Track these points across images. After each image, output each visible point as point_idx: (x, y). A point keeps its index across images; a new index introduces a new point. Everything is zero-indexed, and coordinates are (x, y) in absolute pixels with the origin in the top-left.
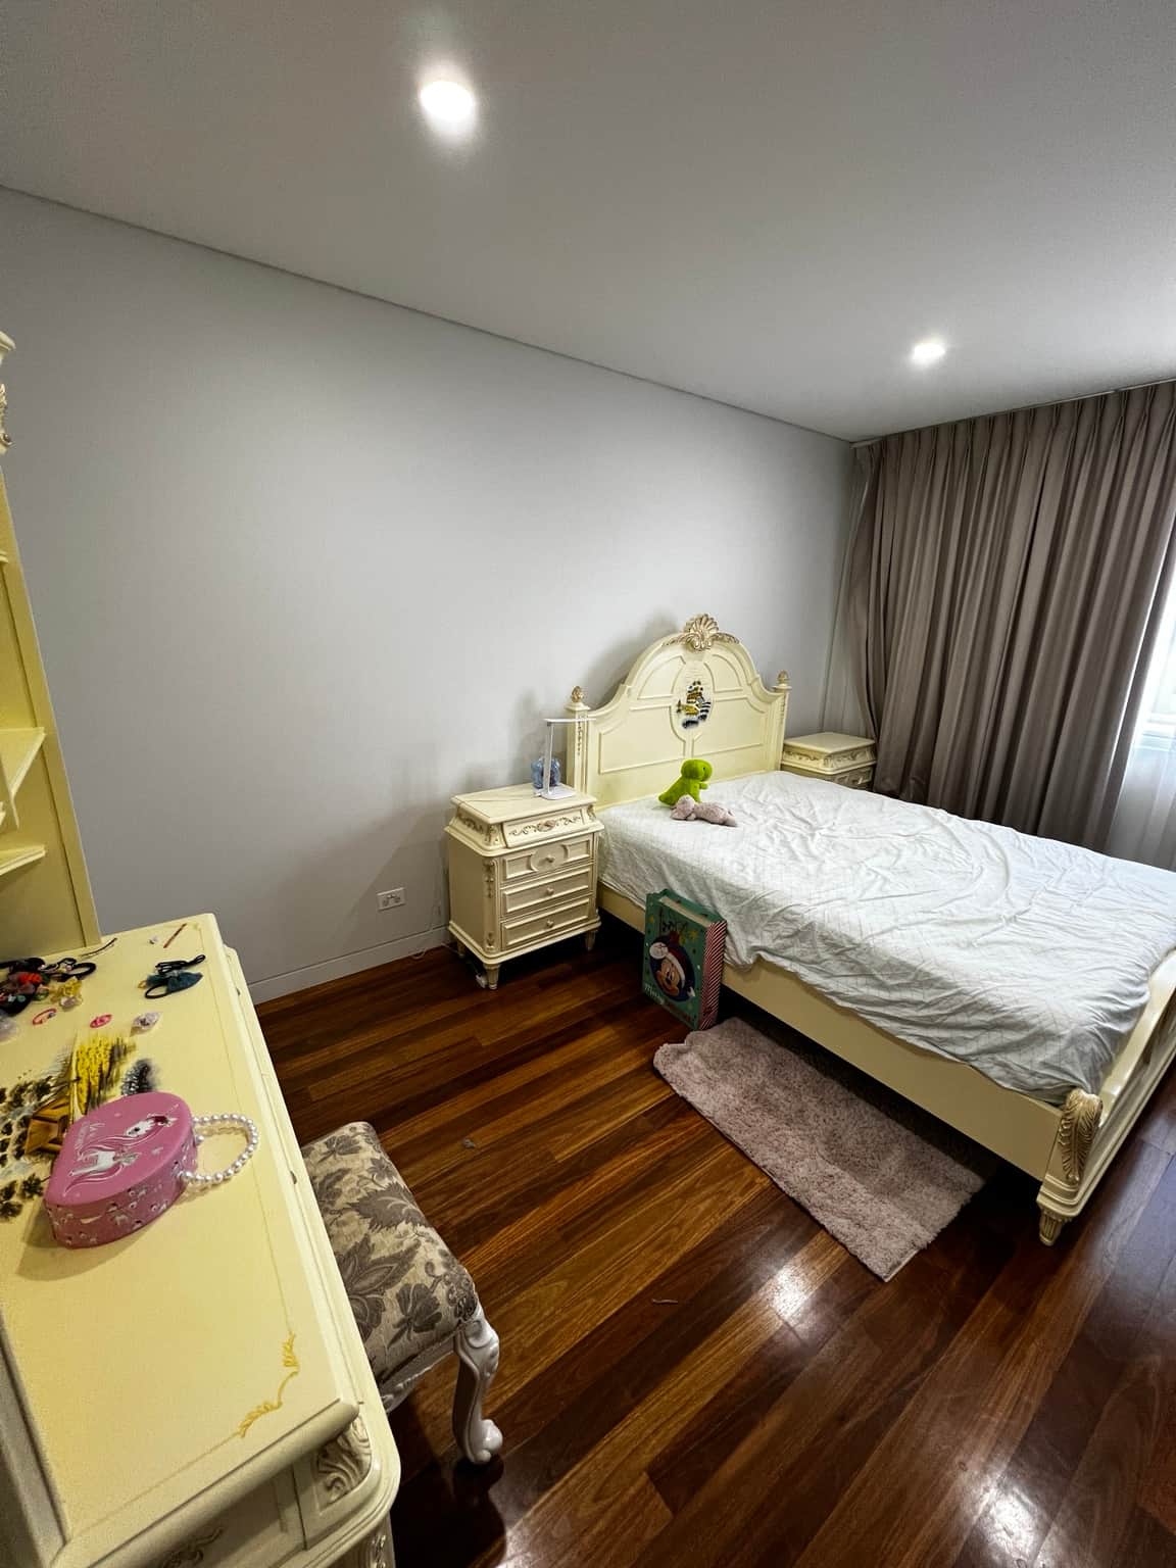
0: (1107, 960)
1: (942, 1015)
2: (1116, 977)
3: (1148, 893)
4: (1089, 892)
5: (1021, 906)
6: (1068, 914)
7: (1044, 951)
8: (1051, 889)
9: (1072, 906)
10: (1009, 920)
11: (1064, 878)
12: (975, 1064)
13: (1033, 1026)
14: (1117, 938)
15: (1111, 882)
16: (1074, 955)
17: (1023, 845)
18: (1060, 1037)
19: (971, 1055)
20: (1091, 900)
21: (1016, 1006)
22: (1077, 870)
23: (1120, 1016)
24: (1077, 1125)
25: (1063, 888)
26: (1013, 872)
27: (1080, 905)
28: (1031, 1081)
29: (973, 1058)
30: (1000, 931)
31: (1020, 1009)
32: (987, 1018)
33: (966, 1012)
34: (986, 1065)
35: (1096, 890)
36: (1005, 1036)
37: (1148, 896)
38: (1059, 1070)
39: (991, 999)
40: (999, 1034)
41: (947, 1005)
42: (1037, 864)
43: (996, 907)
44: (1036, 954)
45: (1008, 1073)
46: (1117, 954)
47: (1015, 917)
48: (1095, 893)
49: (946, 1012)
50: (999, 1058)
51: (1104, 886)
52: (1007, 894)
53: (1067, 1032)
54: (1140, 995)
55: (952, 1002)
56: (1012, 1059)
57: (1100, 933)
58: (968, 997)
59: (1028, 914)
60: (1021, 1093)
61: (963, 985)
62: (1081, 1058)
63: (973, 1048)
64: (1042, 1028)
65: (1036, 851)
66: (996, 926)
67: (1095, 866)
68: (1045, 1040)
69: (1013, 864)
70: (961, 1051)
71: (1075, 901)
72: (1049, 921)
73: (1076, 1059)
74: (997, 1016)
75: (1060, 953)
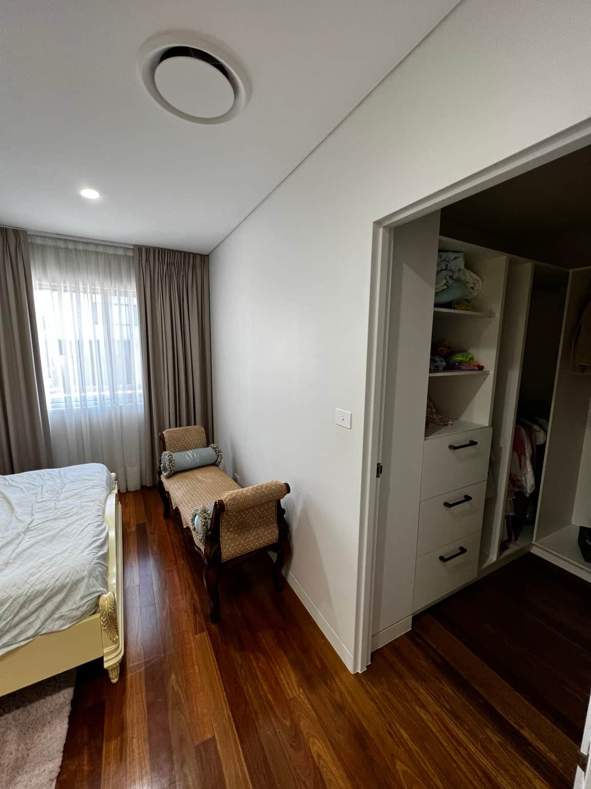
0: (85, 522)
1: (8, 622)
2: (93, 527)
3: (86, 478)
4: (60, 492)
5: (28, 519)
6: (56, 509)
7: (54, 537)
8: (40, 500)
9: (55, 503)
10: (25, 532)
11: (45, 490)
12: (44, 632)
13: (68, 583)
14: (84, 508)
15: (67, 481)
16: (69, 530)
17: (10, 482)
18: (83, 578)
19: (39, 628)
20: (62, 495)
21: (54, 580)
22: (48, 483)
23: (102, 546)
24: (109, 614)
25: (47, 496)
26: (13, 501)
27: (59, 501)
28: (79, 613)
29: (41, 630)
30: (23, 542)
31: (57, 580)
32: (40, 600)
33: (25, 607)
34: (50, 627)
35: (62, 489)
36: (54, 601)
37: (86, 480)
38: (90, 594)
39: (37, 588)
40: (51, 603)
41: (9, 613)
42: (25, 491)
43: (13, 529)
44: (50, 542)
45: (64, 619)
46: (88, 516)
47: (28, 528)
48: (63, 491)
49: (10, 618)
50: (56, 616)
51: (65, 485)
52: (15, 516)
53: (86, 573)
54: (104, 529)
55: (12, 609)
56: (64, 610)
57: (75, 510)
58: (23, 597)
59: (34, 521)
60: (76, 623)
61: (14, 592)
62: (97, 580)
63: (38, 624)
64: (73, 581)
65: (21, 482)
66: (19, 541)
67: (56, 476)
68: (77, 586)
69: (11, 496)
70: (30, 633)
71: (55, 500)
72: (48, 518)
73: (95, 582)
74: (45, 594)
75: (63, 532)
